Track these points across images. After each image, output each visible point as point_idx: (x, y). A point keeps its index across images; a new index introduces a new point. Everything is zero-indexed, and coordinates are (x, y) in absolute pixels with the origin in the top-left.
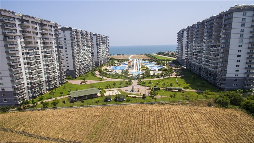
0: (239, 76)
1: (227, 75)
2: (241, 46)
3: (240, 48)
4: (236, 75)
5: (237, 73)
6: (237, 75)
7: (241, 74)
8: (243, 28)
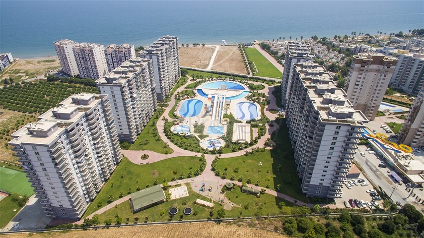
0: (323, 185)
1: (311, 183)
2: (330, 158)
3: (329, 160)
4: (320, 184)
5: (322, 182)
6: (322, 184)
7: (326, 183)
8: (334, 141)
